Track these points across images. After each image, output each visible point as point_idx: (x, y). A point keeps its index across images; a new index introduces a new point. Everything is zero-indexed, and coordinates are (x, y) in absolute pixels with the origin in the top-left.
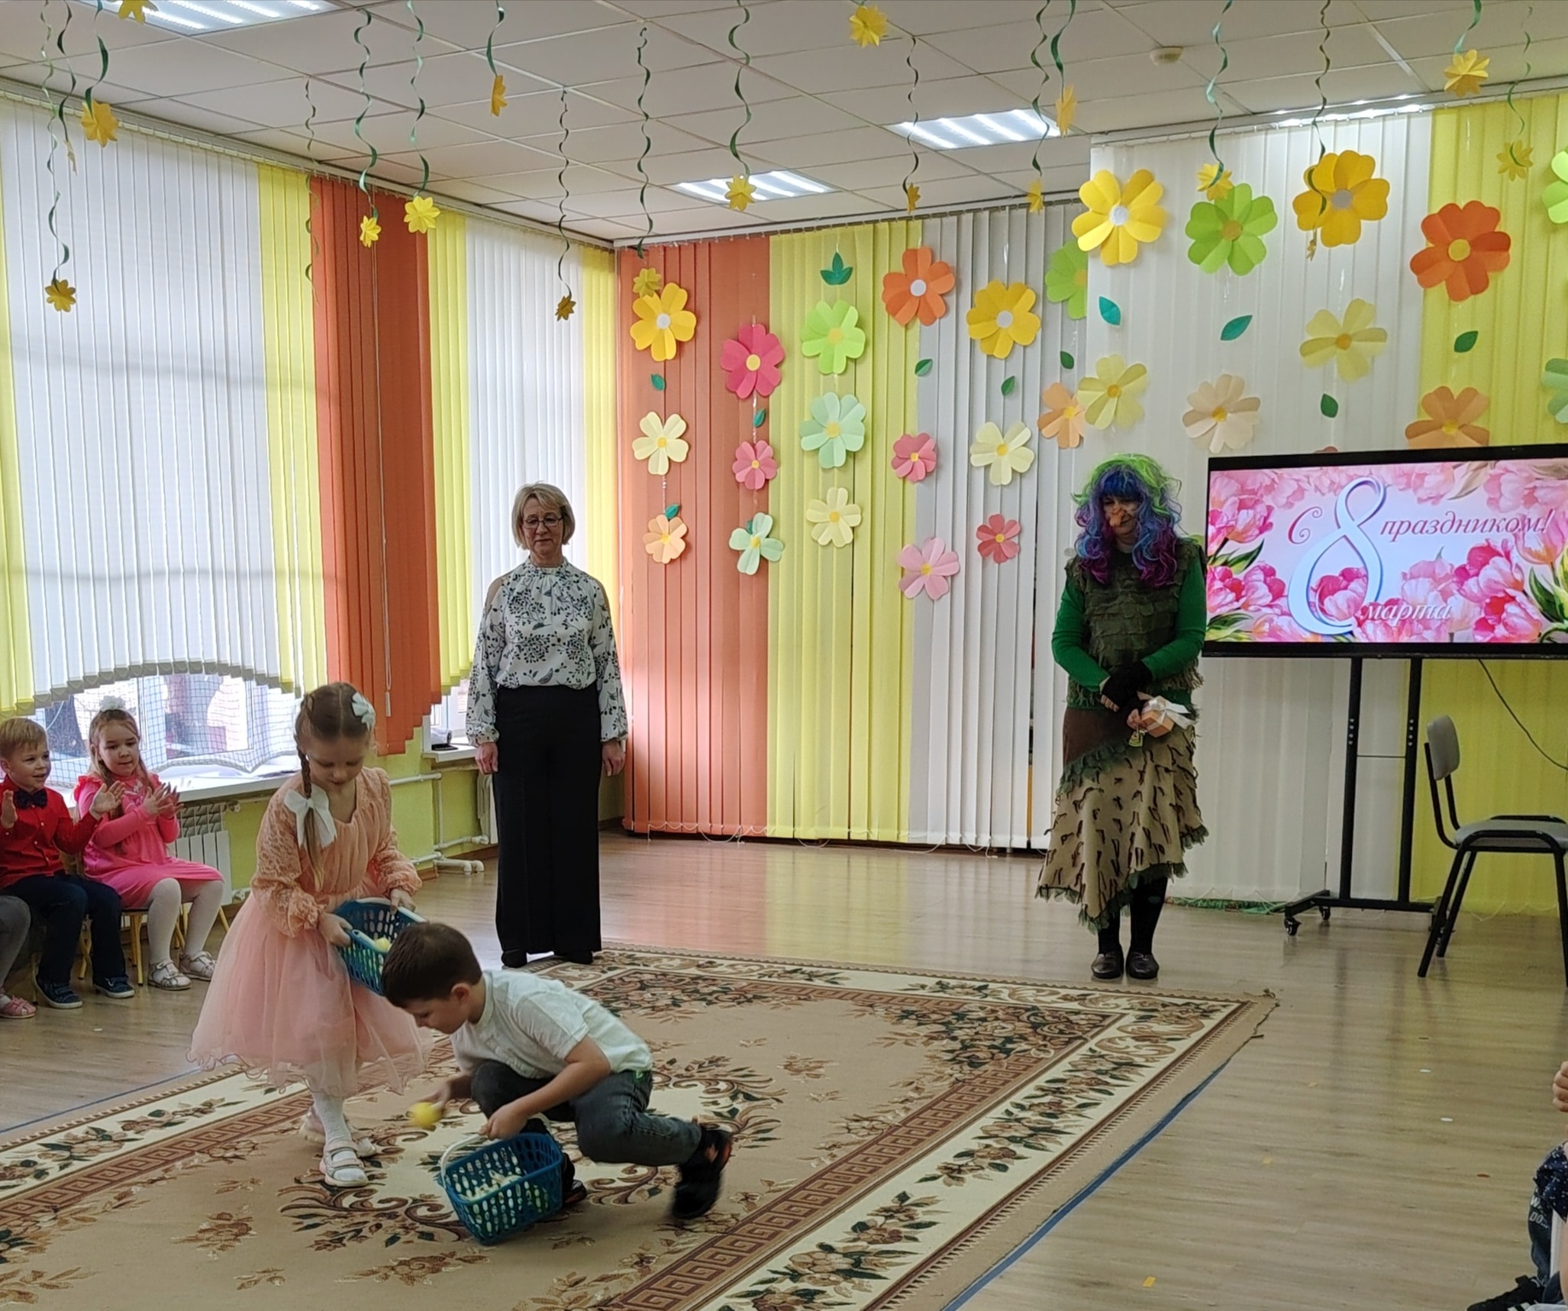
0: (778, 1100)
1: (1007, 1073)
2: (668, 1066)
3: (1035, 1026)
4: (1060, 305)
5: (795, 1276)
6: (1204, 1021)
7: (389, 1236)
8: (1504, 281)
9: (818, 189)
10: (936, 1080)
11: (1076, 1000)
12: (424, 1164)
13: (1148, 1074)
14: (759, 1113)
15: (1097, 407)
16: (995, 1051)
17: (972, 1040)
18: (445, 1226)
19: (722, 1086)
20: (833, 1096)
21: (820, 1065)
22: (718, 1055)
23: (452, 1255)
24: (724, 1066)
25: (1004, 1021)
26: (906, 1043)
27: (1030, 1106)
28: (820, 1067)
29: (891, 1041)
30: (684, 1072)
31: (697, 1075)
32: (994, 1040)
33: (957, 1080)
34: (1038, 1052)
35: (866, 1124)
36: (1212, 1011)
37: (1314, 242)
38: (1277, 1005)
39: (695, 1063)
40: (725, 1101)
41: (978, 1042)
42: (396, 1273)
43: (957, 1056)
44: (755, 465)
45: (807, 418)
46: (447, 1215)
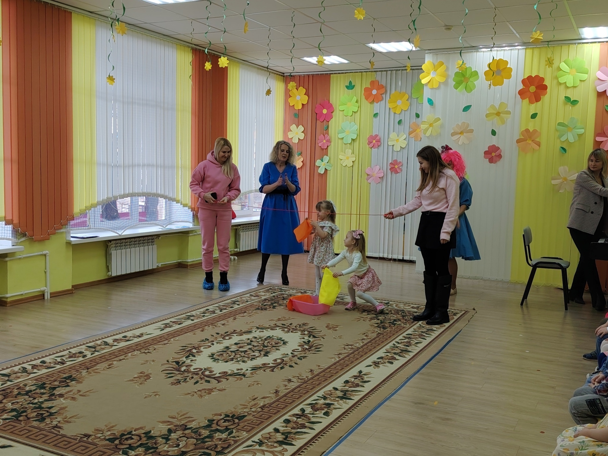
0: (323, 338)
1: (394, 331)
2: (290, 326)
3: (403, 316)
4: (416, 99)
5: (325, 398)
6: (454, 317)
7: (196, 381)
8: (545, 98)
9: (346, 61)
10: (372, 333)
11: (416, 308)
12: (209, 356)
13: (437, 333)
14: (317, 342)
15: (427, 130)
16: (391, 324)
17: (384, 320)
18: (214, 378)
19: (306, 333)
20: (340, 337)
21: (337, 326)
22: (305, 322)
23: (215, 388)
24: (307, 326)
25: (394, 314)
26: (364, 320)
27: (401, 343)
28: (337, 327)
29: (359, 320)
30: (295, 328)
31: (299, 329)
32: (391, 320)
33: (379, 333)
34: (404, 325)
35: (350, 347)
36: (457, 314)
37: (490, 85)
38: (476, 312)
39: (298, 325)
40: (306, 338)
41: (386, 321)
42: (197, 394)
43: (379, 325)
44: (324, 141)
45: (340, 128)
46: (215, 374)
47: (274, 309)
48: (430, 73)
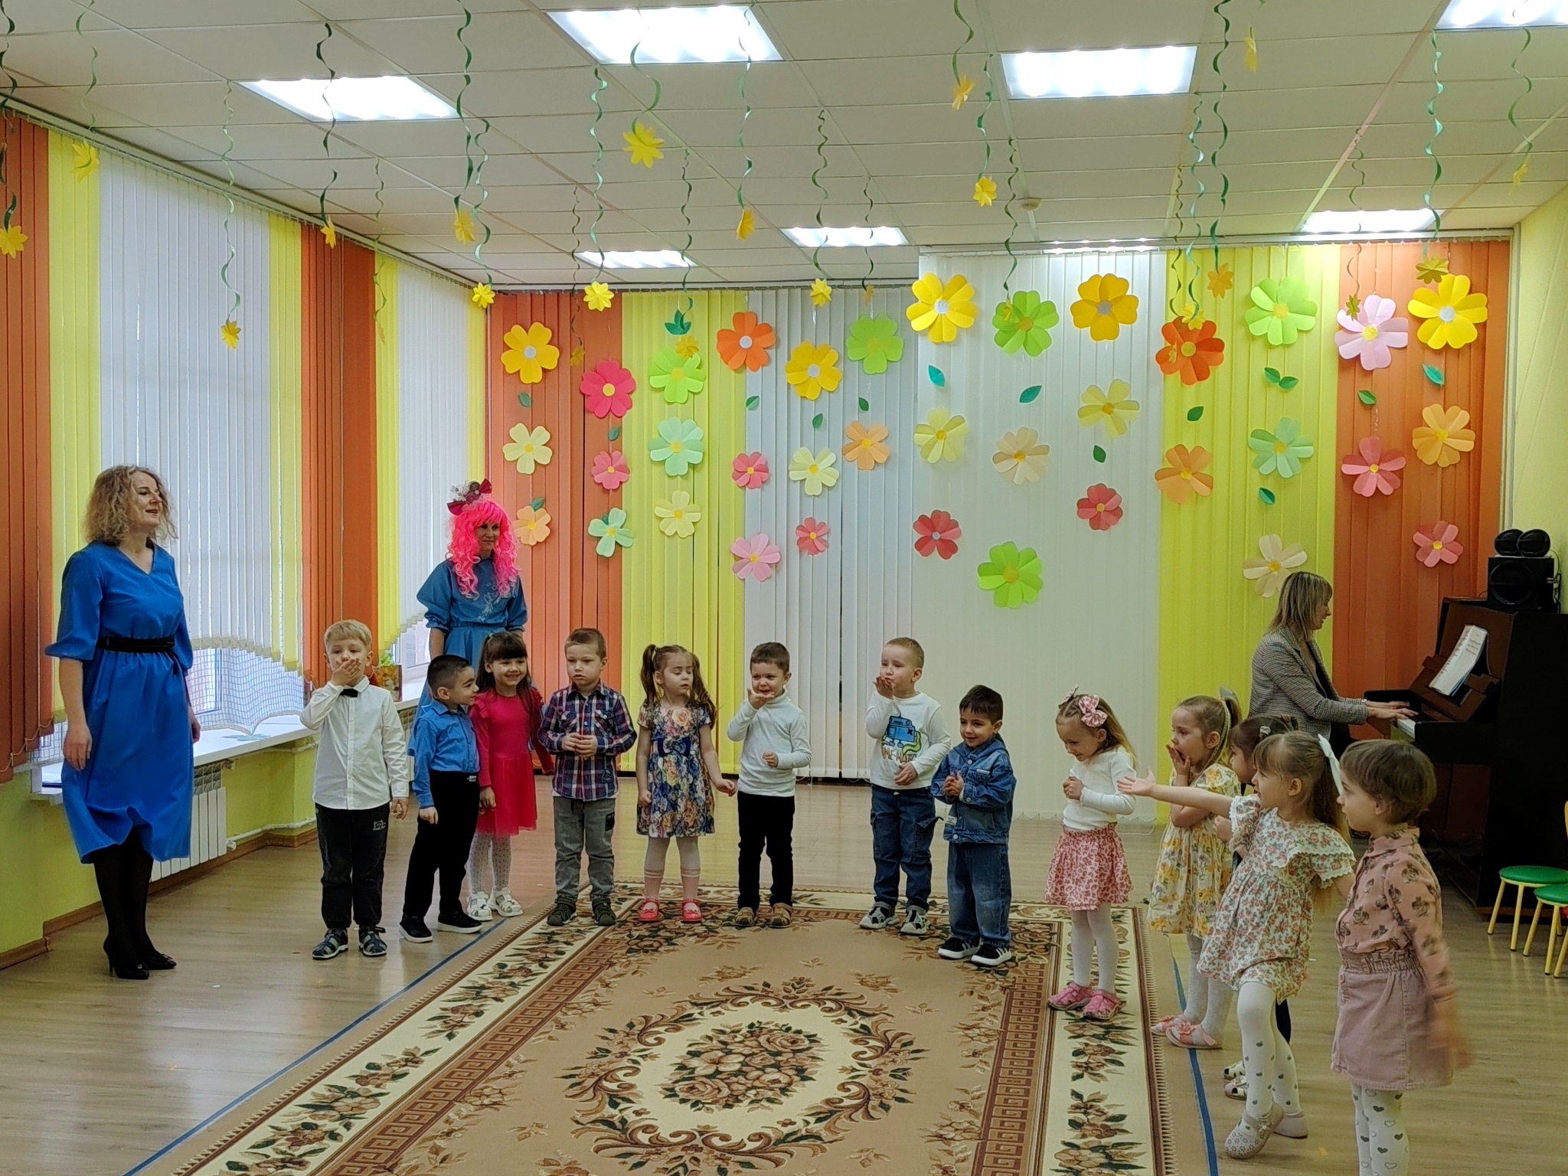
0: (887, 1014)
2: (769, 989)
4: (858, 363)
7: (716, 1168)
8: (1220, 372)
9: (687, 264)
10: (987, 989)
12: (668, 1097)
14: (886, 1028)
15: (930, 446)
18: (751, 1153)
19: (830, 1004)
20: (925, 1008)
21: (886, 980)
22: (797, 977)
24: (814, 986)
28: (889, 982)
29: (917, 956)
31: (800, 996)
33: (1004, 988)
39: (786, 985)
40: (848, 1019)
44: (611, 470)
45: (655, 436)
46: (742, 1144)
47: (676, 947)
48: (932, 305)
